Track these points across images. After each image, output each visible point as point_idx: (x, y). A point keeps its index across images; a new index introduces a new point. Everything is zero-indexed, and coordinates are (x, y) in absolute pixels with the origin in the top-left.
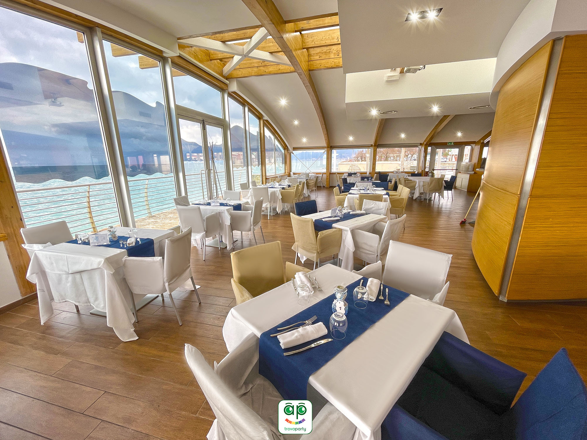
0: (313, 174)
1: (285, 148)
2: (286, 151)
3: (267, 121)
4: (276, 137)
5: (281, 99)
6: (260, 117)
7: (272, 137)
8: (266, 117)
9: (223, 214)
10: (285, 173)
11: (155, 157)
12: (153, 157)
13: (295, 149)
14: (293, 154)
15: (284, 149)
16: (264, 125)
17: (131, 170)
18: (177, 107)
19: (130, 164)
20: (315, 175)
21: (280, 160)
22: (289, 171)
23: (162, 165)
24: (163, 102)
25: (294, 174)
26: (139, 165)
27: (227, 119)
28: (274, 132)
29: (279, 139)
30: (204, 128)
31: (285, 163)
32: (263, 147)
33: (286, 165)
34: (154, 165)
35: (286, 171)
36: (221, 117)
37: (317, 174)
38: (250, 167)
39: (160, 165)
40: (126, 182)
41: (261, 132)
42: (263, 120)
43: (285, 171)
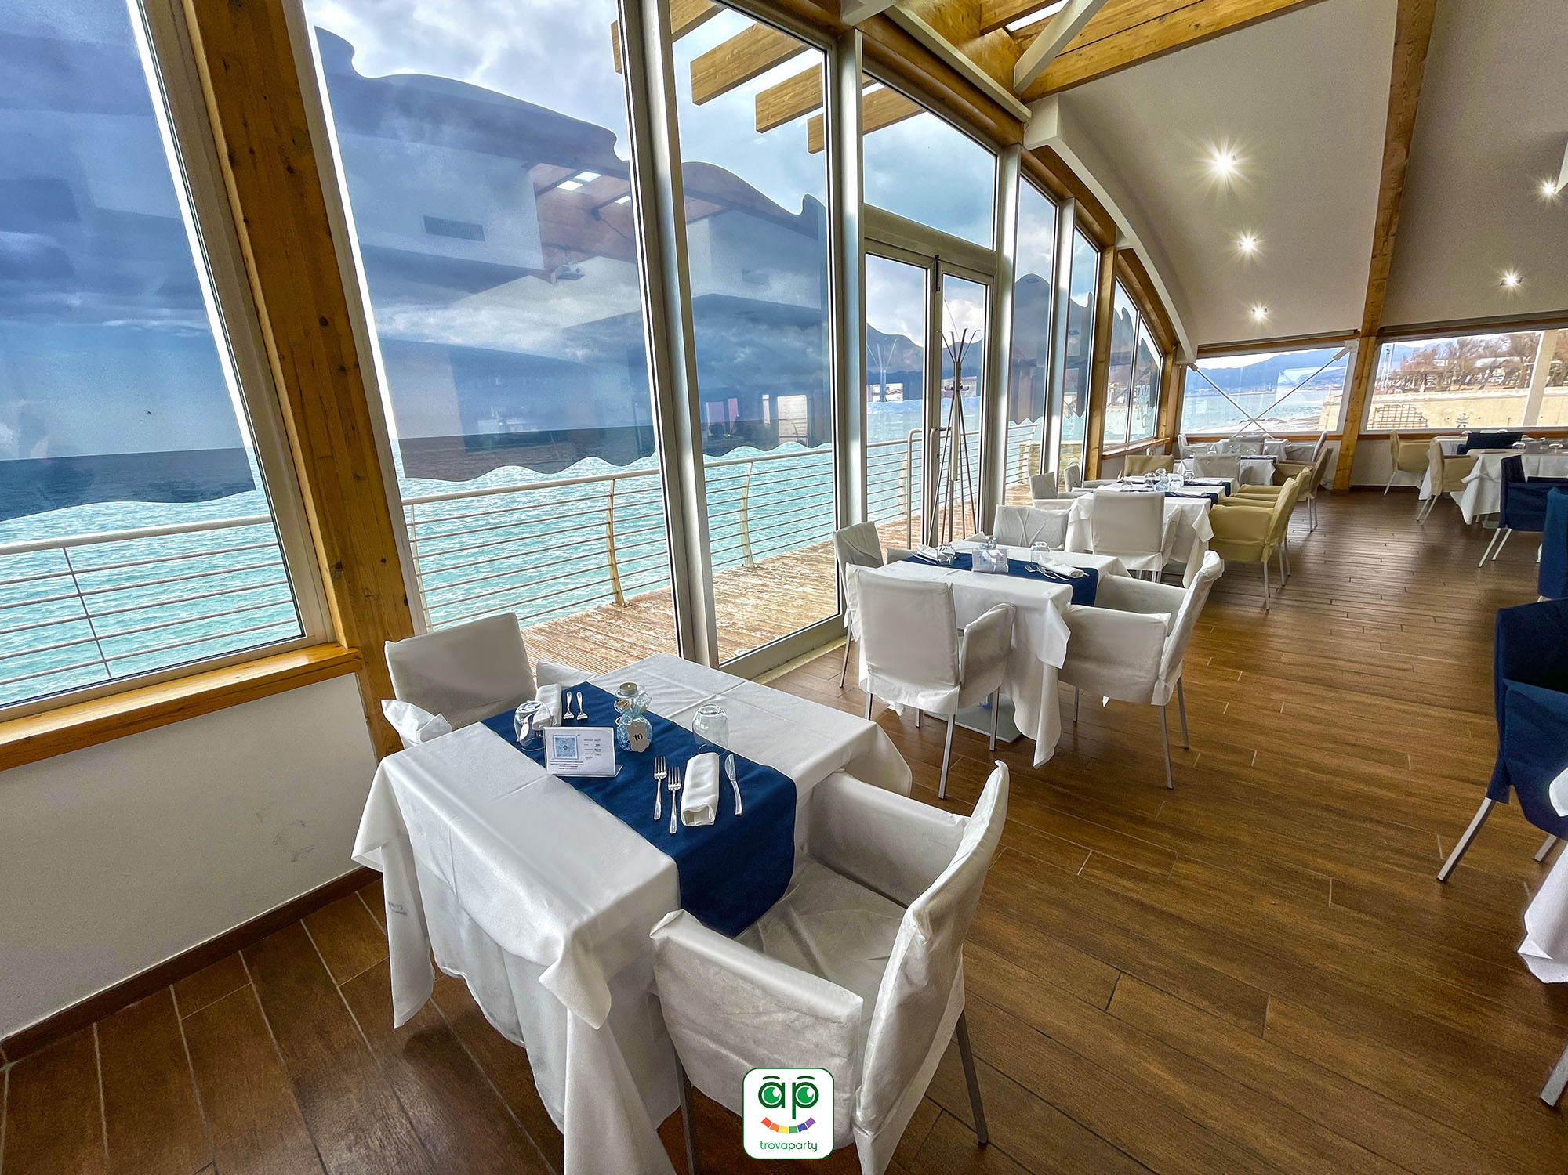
0: (1278, 441)
1: (1170, 347)
2: (1169, 362)
3: (1130, 254)
4: (1144, 315)
5: (1216, 154)
6: (1108, 240)
7: (1133, 313)
8: (1130, 239)
9: (1033, 618)
10: (1157, 438)
11: (764, 402)
12: (760, 401)
13: (1205, 351)
14: (1194, 368)
15: (1164, 354)
16: (1118, 271)
17: (710, 434)
18: (867, 213)
19: (709, 422)
20: (1286, 443)
21: (1143, 394)
22: (1169, 431)
23: (780, 422)
24: (823, 197)
25: (1191, 440)
26: (727, 423)
27: (1008, 251)
28: (1144, 295)
29: (1154, 317)
30: (936, 287)
31: (1162, 403)
32: (1102, 349)
33: (1164, 409)
34: (762, 422)
35: (1163, 430)
36: (987, 243)
37: (1293, 438)
38: (1055, 420)
39: (774, 421)
40: (699, 467)
41: (1103, 294)
42: (1115, 250)
43: (1158, 432)
